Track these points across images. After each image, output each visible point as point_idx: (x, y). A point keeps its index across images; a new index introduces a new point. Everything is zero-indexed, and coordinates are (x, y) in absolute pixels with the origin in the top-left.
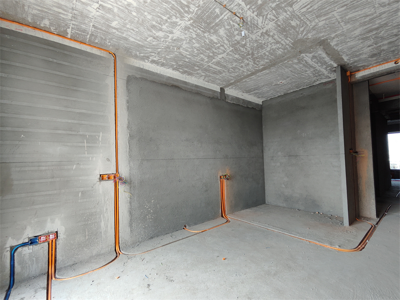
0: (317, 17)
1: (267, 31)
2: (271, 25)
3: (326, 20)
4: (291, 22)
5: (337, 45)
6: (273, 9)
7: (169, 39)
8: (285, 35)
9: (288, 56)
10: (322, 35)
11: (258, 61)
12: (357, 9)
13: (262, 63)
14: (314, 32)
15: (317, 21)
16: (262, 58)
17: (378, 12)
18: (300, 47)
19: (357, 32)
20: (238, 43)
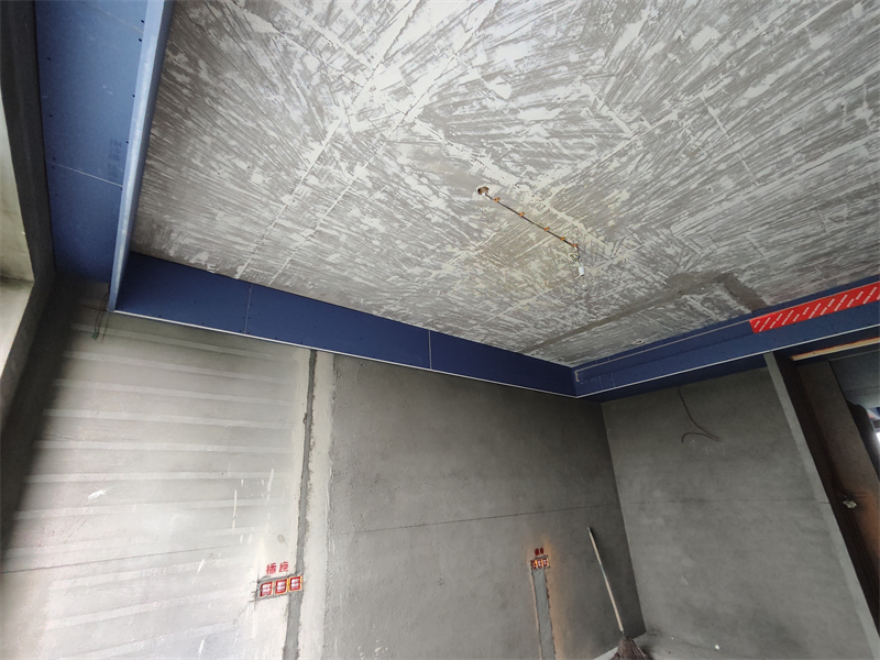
0: (714, 241)
1: (620, 263)
2: (627, 255)
3: (730, 244)
4: (666, 249)
5: (750, 281)
6: (634, 232)
7: (431, 279)
8: (653, 269)
9: (656, 298)
10: (723, 267)
11: (596, 309)
12: (789, 228)
13: (605, 310)
14: (708, 263)
15: (713, 246)
16: (606, 303)
17: (829, 230)
18: (681, 284)
19: (790, 261)
20: (563, 280)
